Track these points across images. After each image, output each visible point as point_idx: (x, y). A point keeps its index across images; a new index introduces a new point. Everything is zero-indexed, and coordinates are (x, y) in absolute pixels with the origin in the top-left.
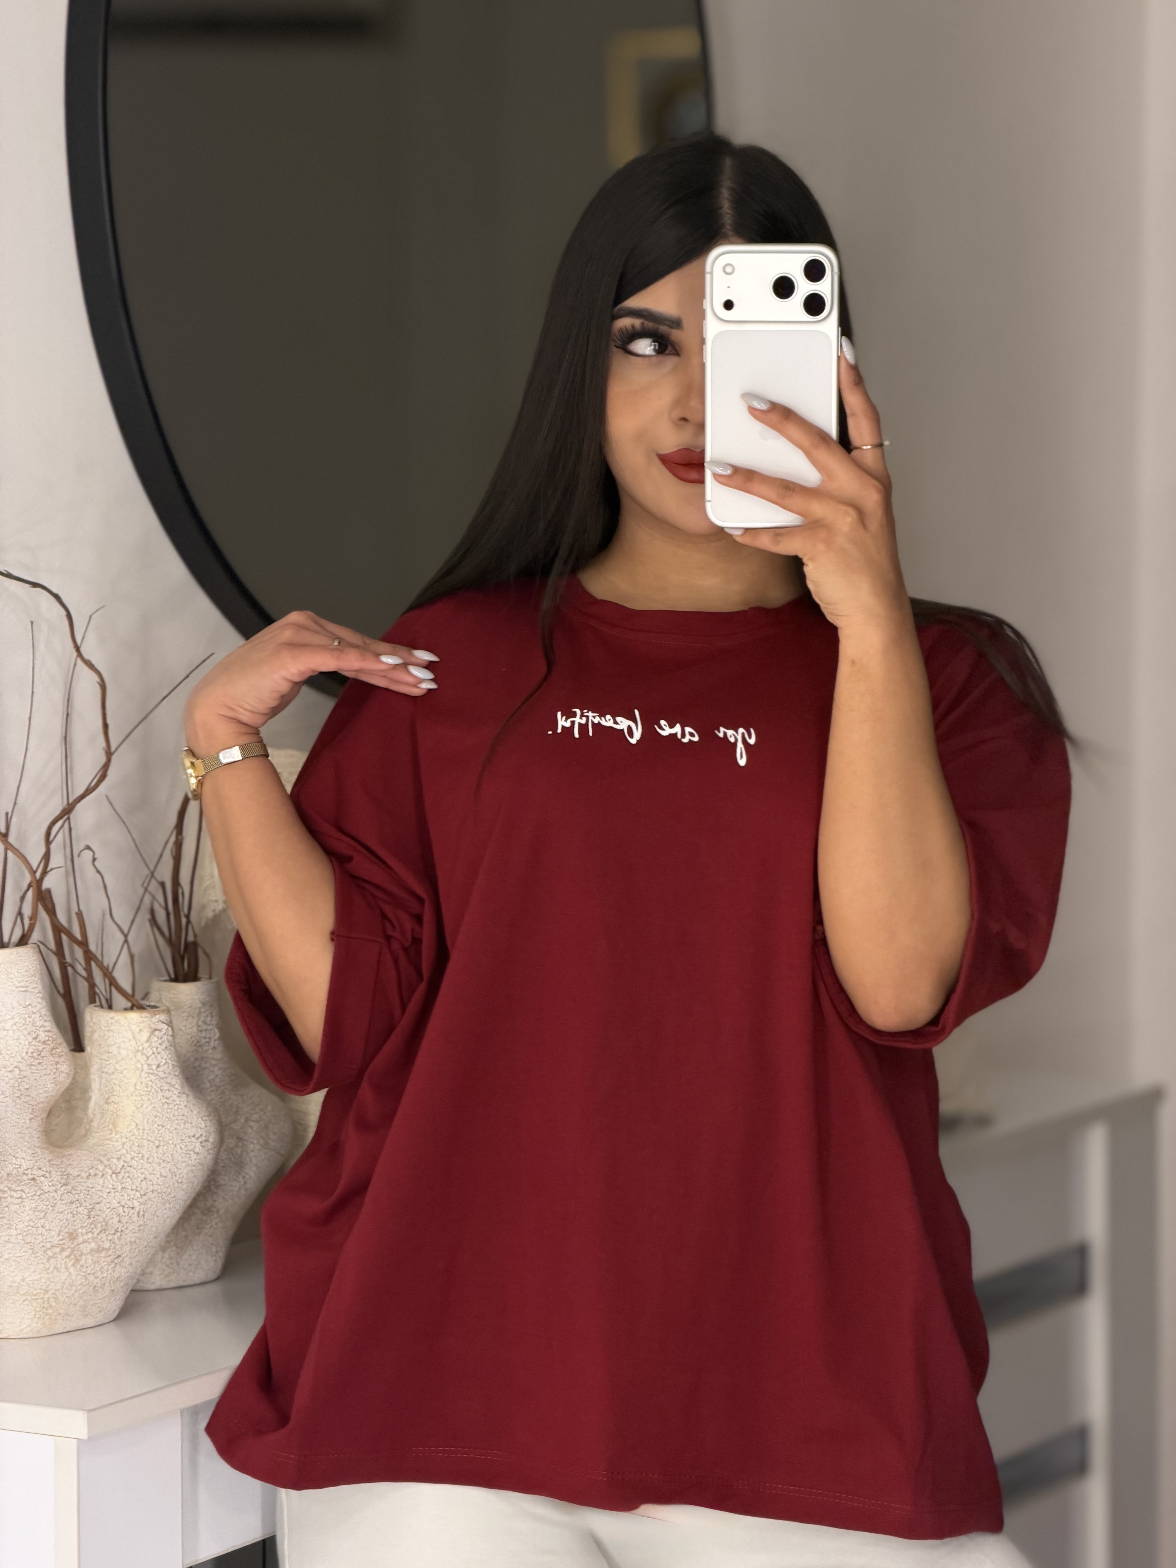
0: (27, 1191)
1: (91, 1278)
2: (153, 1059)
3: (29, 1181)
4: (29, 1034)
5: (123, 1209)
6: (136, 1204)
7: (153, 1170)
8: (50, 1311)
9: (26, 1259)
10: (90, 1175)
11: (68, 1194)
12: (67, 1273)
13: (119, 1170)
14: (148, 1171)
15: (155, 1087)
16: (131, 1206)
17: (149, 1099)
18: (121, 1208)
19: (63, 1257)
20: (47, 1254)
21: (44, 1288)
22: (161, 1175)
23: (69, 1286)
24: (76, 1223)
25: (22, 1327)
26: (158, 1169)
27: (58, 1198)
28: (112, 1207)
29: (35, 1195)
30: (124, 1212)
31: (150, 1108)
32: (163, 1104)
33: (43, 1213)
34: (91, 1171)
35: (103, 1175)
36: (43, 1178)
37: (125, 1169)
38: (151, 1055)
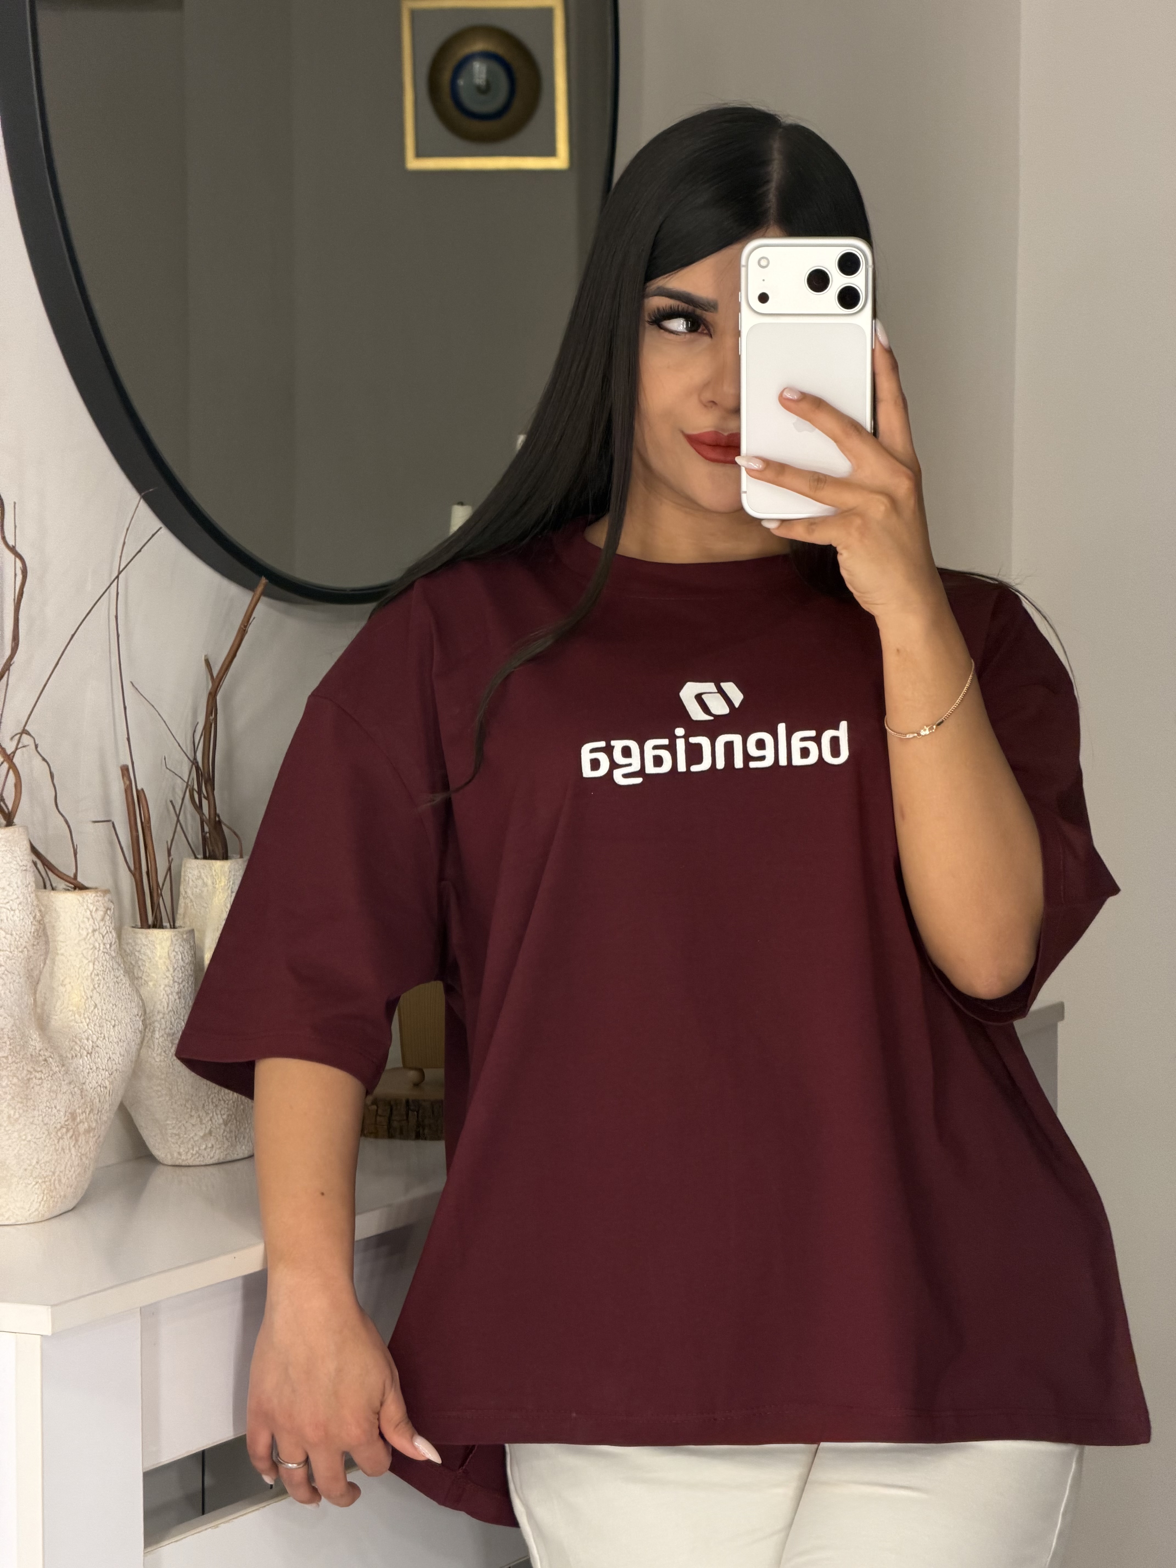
0: (44, 1072)
1: (84, 1159)
2: (107, 938)
3: (43, 1062)
4: (30, 913)
5: (100, 1089)
6: (107, 1083)
7: (114, 1049)
8: (54, 1194)
9: (43, 1141)
10: (73, 1056)
11: (67, 1075)
12: (70, 1155)
13: (91, 1049)
14: (111, 1050)
15: (108, 966)
16: (105, 1085)
17: (104, 979)
18: (99, 1087)
19: (69, 1138)
20: (58, 1136)
21: (53, 1170)
22: (120, 1054)
23: (70, 1169)
24: (75, 1104)
25: (30, 1212)
26: (117, 1048)
27: (62, 1079)
28: (93, 1088)
29: (49, 1076)
30: (101, 1091)
31: (105, 987)
32: (115, 984)
33: (55, 1094)
34: (72, 1052)
35: (81, 1055)
36: (50, 1059)
37: (95, 1049)
38: (106, 934)
